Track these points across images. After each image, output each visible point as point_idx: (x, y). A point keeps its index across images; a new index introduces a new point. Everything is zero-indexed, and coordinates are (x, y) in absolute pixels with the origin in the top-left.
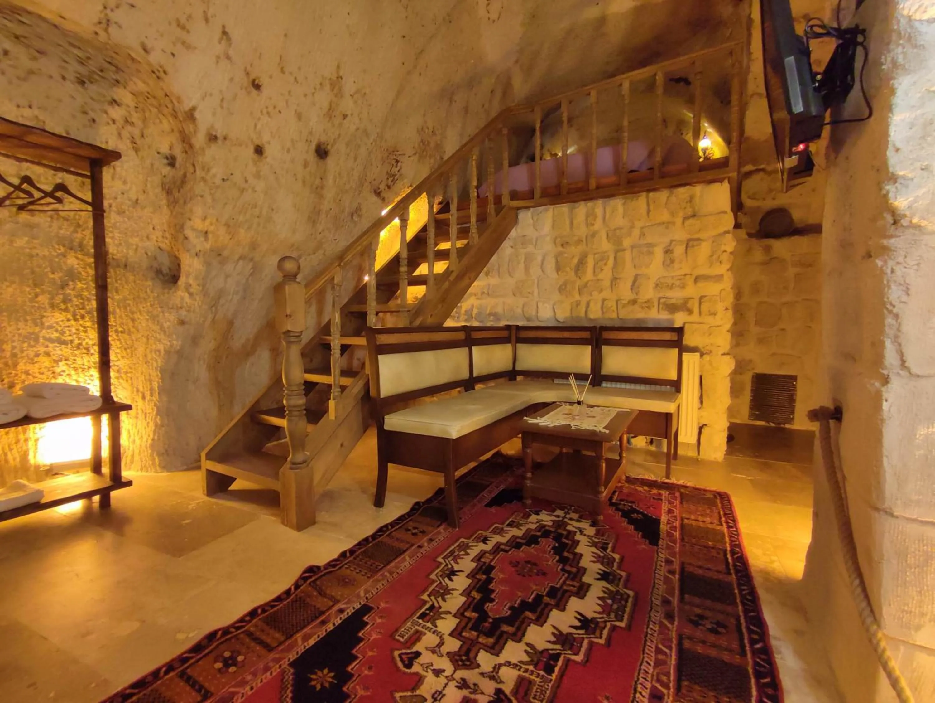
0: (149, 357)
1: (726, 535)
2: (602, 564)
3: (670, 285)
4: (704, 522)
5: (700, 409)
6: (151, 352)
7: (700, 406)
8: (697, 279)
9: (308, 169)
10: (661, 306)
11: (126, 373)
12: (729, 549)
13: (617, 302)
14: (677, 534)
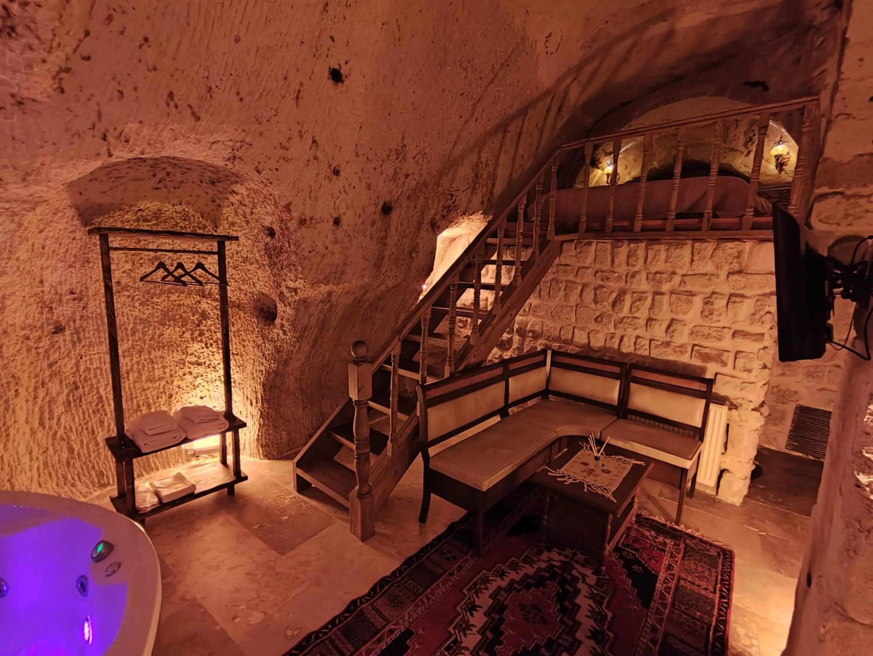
0: (255, 375)
1: (716, 606)
2: (595, 621)
3: (706, 334)
4: (699, 586)
5: (723, 454)
6: (256, 371)
7: (723, 451)
8: (734, 334)
9: (375, 227)
10: (694, 353)
11: (239, 384)
12: (714, 624)
13: (651, 340)
14: (669, 598)
